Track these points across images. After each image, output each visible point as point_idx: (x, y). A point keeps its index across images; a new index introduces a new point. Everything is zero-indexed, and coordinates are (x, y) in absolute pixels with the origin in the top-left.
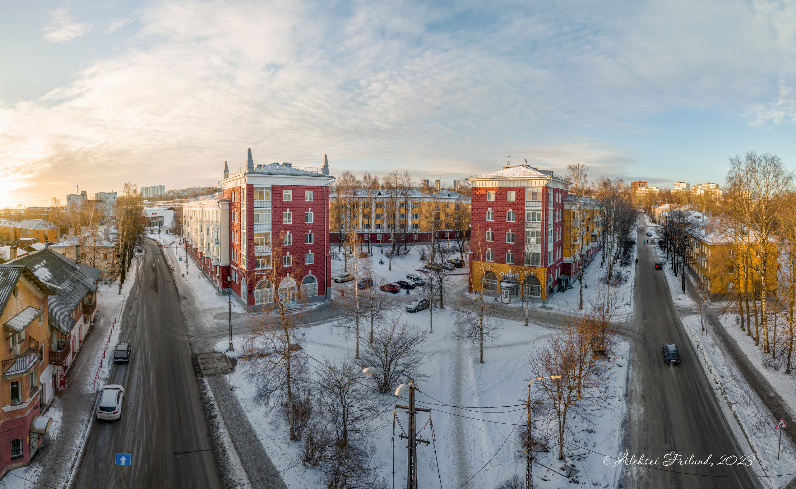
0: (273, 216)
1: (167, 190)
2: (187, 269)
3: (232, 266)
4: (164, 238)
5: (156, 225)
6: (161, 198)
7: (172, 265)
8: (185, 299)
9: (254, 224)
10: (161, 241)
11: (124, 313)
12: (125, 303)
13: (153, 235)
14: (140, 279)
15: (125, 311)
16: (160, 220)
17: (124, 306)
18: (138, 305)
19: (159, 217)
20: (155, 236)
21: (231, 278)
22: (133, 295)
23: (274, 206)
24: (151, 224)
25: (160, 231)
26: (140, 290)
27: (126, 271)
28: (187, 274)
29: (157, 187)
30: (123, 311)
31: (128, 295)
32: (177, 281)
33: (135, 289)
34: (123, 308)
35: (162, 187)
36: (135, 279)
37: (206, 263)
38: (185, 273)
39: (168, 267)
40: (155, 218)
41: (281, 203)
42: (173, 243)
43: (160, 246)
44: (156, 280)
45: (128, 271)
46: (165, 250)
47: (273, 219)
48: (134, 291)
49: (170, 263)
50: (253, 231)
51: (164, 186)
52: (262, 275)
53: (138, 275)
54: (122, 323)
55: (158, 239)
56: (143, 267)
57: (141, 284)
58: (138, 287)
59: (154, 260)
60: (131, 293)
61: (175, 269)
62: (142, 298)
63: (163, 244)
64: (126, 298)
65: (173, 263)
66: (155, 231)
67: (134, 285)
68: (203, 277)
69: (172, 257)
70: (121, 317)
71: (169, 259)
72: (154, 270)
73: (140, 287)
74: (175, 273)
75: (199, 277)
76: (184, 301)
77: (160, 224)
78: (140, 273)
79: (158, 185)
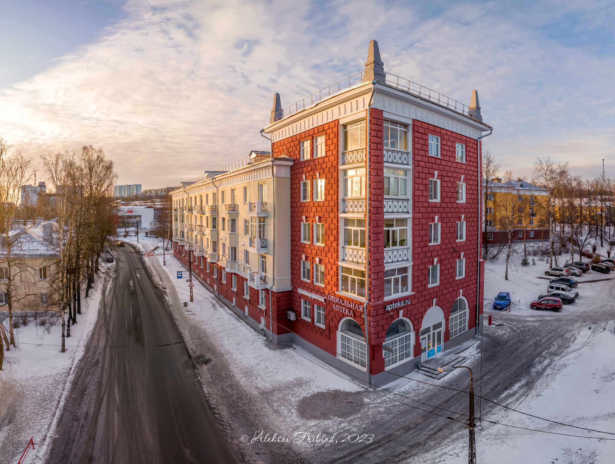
0: (414, 183)
1: (143, 189)
2: (191, 292)
3: (300, 291)
4: (144, 242)
5: (132, 226)
6: (136, 198)
7: (160, 283)
8: (207, 362)
9: (383, 199)
10: (140, 246)
11: (65, 408)
12: (71, 377)
13: (128, 238)
14: (108, 311)
15: (68, 400)
16: (138, 219)
17: (68, 385)
18: (100, 383)
19: (135, 217)
20: (131, 240)
21: (298, 314)
22: (91, 353)
23: (416, 163)
24: (125, 225)
25: (137, 233)
26: (107, 340)
27: (83, 294)
28: (192, 300)
29: (133, 186)
30: (62, 404)
31: (80, 354)
32: (176, 315)
33: (96, 336)
34: (65, 393)
35: (138, 186)
36: (99, 312)
37: (224, 282)
38: (188, 299)
39: (156, 287)
40: (131, 217)
41: (425, 159)
42: (157, 248)
43: (138, 252)
44: (137, 314)
45: (87, 296)
46: (146, 259)
47: (414, 189)
48: (94, 343)
49: (157, 279)
50: (382, 213)
51: (141, 185)
52: (397, 310)
53: (103, 303)
54: (54, 441)
55: (135, 243)
56: (114, 289)
57: (108, 325)
58: (103, 332)
59: (131, 275)
60: (88, 348)
61: (167, 290)
62: (112, 362)
63: (142, 250)
64: (76, 362)
65: (161, 280)
66: (131, 234)
67: (95, 327)
68: (221, 306)
69: (158, 269)
70: (55, 420)
71: (154, 273)
72: (133, 294)
73: (108, 332)
74: (168, 299)
75: (214, 306)
76: (205, 368)
77: (138, 225)
78: (108, 300)
79: (133, 184)
